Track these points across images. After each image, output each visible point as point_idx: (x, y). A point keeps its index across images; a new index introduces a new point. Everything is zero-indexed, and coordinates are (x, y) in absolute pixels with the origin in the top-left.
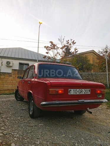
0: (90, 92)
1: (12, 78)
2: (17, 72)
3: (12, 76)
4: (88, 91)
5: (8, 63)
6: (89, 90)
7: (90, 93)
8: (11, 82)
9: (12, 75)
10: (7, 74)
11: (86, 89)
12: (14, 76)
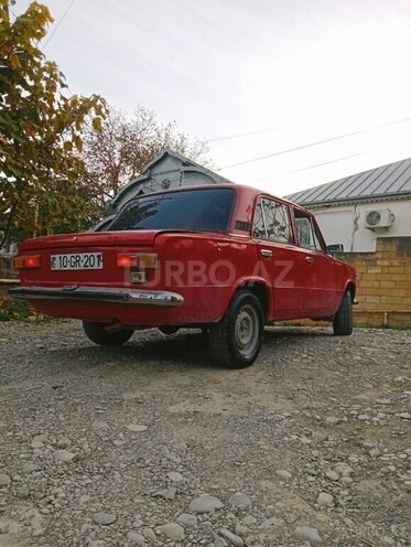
0: (101, 263)
1: (379, 271)
2: (394, 248)
3: (379, 262)
4: (97, 259)
5: (373, 217)
6: (99, 256)
7: (101, 267)
8: (376, 284)
9: (377, 259)
10: (359, 256)
11: (89, 255)
12: (386, 263)
